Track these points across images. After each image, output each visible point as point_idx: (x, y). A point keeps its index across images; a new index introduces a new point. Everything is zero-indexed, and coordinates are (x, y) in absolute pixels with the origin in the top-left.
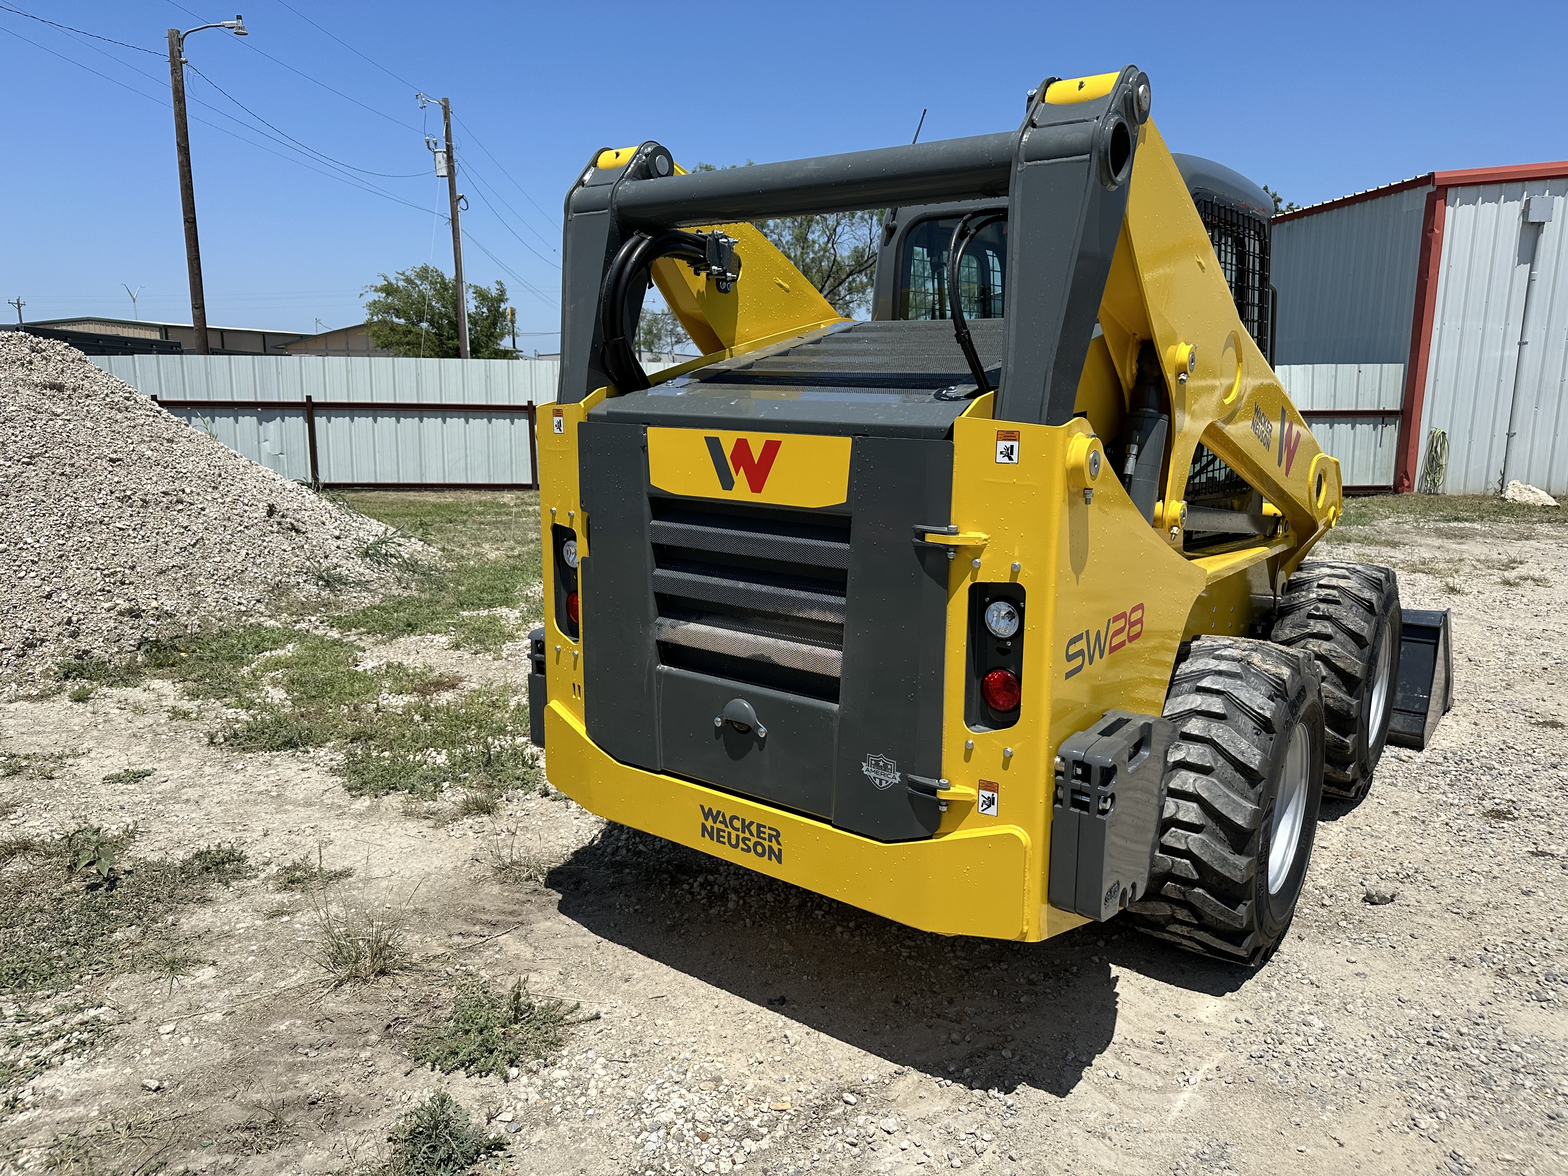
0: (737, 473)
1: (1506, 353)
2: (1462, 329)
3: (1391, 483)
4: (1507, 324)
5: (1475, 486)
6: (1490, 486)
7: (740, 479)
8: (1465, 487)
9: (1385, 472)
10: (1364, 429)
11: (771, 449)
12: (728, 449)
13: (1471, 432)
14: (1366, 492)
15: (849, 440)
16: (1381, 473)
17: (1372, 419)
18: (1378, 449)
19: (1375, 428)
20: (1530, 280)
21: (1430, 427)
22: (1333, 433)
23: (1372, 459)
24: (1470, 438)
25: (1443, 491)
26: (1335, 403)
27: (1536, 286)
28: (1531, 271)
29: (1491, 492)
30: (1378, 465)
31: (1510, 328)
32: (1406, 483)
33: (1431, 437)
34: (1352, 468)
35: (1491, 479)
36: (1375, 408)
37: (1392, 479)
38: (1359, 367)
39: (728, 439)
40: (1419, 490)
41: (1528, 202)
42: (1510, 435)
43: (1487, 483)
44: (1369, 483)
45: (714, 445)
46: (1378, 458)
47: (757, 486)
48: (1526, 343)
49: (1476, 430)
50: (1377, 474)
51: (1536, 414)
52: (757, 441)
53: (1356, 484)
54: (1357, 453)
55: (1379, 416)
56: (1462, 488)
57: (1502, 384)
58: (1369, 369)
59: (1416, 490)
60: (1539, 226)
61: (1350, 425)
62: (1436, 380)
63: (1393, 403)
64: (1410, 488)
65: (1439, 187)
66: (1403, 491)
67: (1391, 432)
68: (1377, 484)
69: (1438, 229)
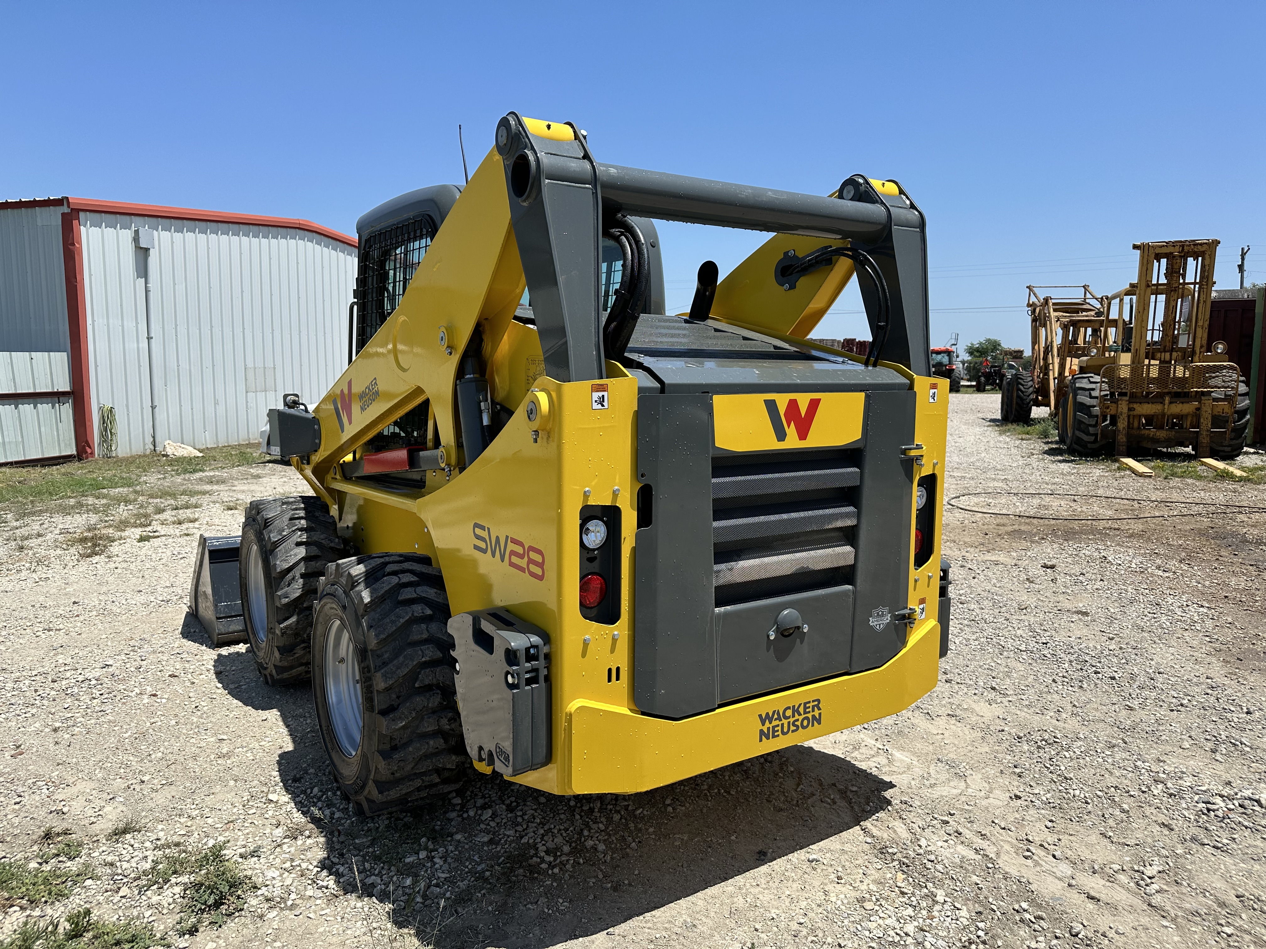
0: (789, 426)
1: (141, 345)
2: (108, 326)
3: (75, 452)
4: (137, 323)
5: (137, 449)
6: (147, 447)
7: (791, 431)
8: (131, 449)
9: (68, 443)
10: (44, 408)
11: (814, 405)
12: (782, 408)
13: (127, 406)
14: (56, 462)
15: (863, 394)
16: (66, 445)
17: (49, 399)
18: (60, 424)
19: (53, 407)
20: (147, 291)
21: (99, 403)
22: (19, 412)
23: (55, 433)
24: (128, 410)
25: (116, 454)
26: (15, 386)
27: (151, 295)
28: (146, 283)
29: (148, 452)
30: (61, 438)
31: (139, 326)
32: (89, 451)
33: (101, 412)
34: (41, 442)
35: (147, 441)
36: (50, 390)
37: (75, 449)
38: (30, 355)
39: (782, 400)
40: (99, 455)
41: (137, 232)
42: (153, 408)
43: (144, 445)
44: (57, 454)
45: (771, 406)
46: (61, 432)
47: (803, 435)
48: (152, 338)
49: (130, 404)
50: (62, 445)
51: (166, 390)
52: (803, 400)
53: (46, 456)
54: (43, 429)
55: (55, 397)
56: (128, 450)
57: (142, 368)
58: (38, 356)
59: (96, 456)
60: (147, 250)
61: (32, 405)
62: (96, 366)
63: (64, 386)
64: (92, 454)
65: (72, 209)
66: (87, 458)
67: (67, 410)
68: (64, 454)
69: (78, 243)
